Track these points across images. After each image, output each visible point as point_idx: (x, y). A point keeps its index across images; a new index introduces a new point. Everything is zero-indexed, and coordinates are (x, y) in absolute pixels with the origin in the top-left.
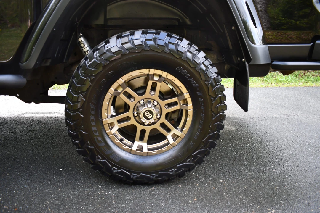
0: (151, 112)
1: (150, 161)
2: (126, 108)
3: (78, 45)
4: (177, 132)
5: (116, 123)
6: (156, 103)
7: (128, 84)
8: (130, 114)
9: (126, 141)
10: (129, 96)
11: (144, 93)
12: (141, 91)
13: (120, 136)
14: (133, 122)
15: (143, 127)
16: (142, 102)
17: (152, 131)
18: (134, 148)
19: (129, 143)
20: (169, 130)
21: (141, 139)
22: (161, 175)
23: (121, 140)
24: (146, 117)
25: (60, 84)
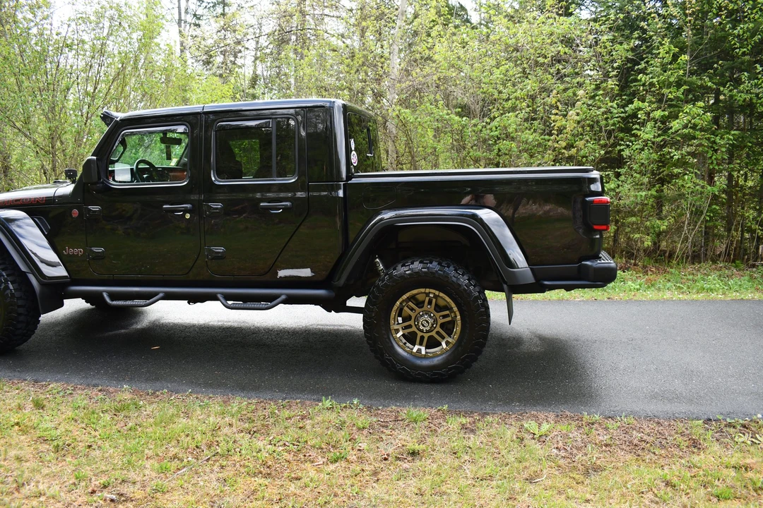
0: (427, 322)
1: (425, 363)
2: (409, 318)
3: (375, 265)
4: (450, 340)
5: (401, 329)
6: (432, 315)
7: (412, 298)
8: (411, 322)
9: (408, 344)
10: (412, 309)
11: (423, 307)
12: (421, 305)
13: (404, 341)
14: (414, 329)
15: (422, 334)
16: (421, 313)
17: (429, 337)
18: (415, 350)
19: (411, 346)
20: (443, 338)
21: (421, 344)
22: (435, 374)
23: (405, 344)
24: (423, 326)
25: (358, 296)
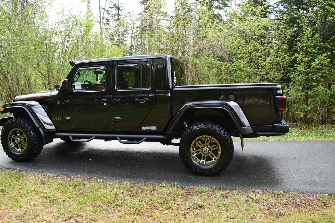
0: (206, 150)
1: (206, 167)
2: (199, 148)
3: (184, 125)
4: (216, 158)
5: (195, 153)
6: (208, 147)
7: (200, 139)
8: (200, 150)
9: (198, 159)
10: (200, 144)
11: (205, 143)
12: (204, 143)
13: (196, 158)
14: (201, 153)
15: (204, 155)
16: (204, 146)
17: (207, 156)
18: (201, 162)
20: (213, 157)
21: (204, 159)
22: (210, 172)
24: (205, 151)
25: (176, 138)
